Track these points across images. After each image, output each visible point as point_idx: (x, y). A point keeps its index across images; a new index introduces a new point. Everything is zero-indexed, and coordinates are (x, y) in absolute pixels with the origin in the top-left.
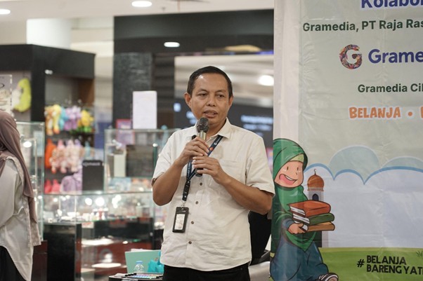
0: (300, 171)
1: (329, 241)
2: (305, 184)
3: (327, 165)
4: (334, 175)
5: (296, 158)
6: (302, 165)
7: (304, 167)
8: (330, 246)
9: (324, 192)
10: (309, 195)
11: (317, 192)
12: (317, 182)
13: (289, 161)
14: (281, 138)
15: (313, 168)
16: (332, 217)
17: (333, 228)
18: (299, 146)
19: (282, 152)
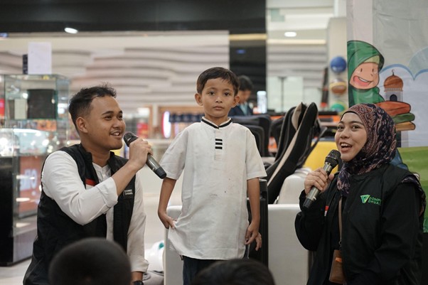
0: (376, 72)
1: (409, 140)
2: (381, 86)
3: (407, 65)
4: (414, 75)
5: (371, 60)
6: (377, 66)
7: (380, 68)
8: (410, 145)
9: (403, 92)
10: (386, 96)
11: (395, 92)
12: (396, 82)
13: (363, 63)
14: (355, 39)
15: (391, 69)
16: (413, 117)
17: (413, 127)
18: (373, 47)
19: (356, 55)
